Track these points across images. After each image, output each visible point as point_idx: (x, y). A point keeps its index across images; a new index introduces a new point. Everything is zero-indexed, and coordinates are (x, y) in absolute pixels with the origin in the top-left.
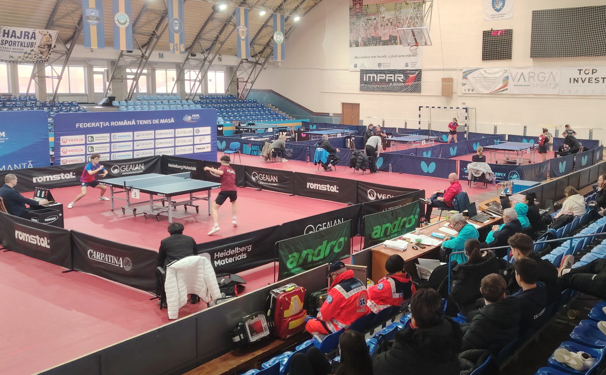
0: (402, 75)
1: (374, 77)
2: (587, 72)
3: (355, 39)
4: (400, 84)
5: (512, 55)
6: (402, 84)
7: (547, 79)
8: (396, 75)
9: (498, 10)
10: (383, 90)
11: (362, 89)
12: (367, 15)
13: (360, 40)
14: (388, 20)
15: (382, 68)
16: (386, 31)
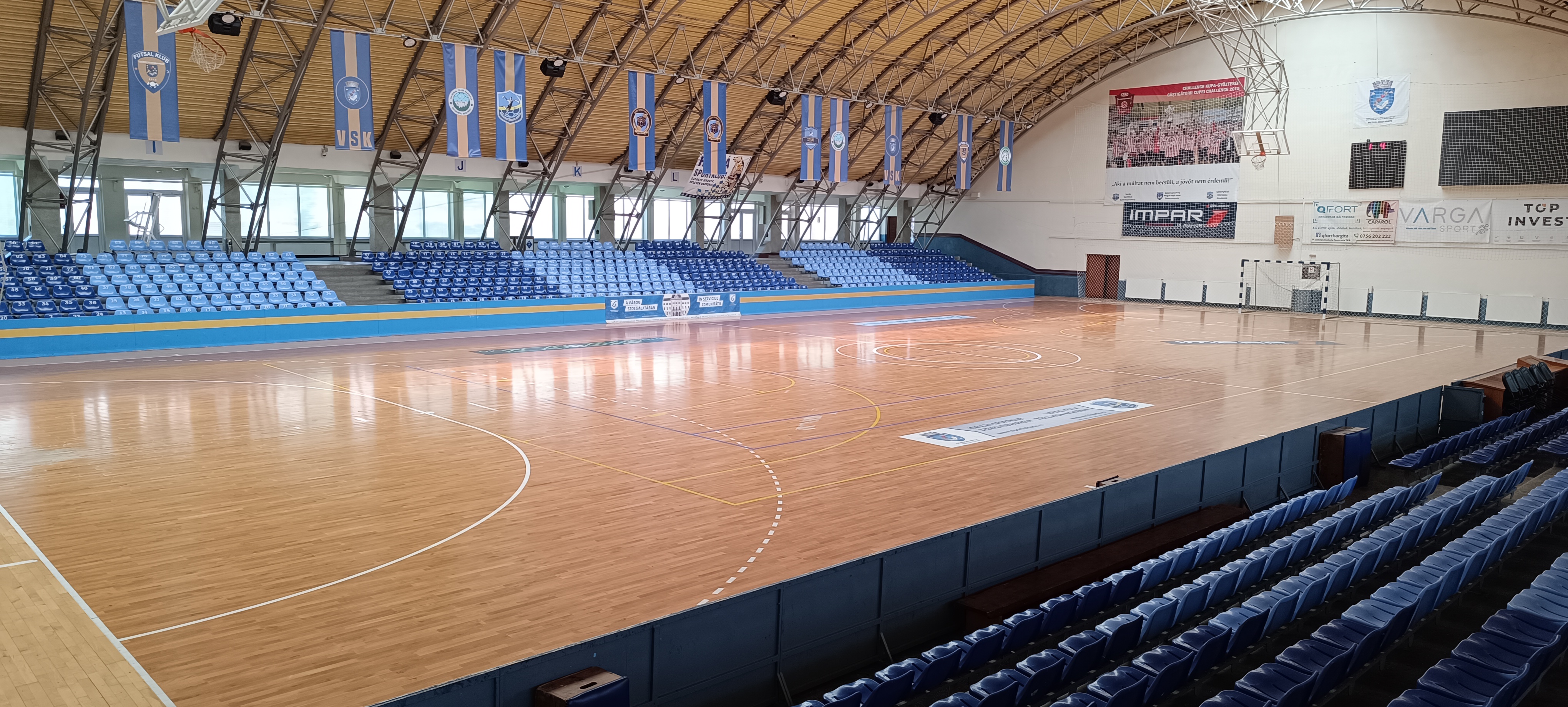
0: (1201, 212)
1: (1149, 214)
2: (1540, 208)
3: (1117, 155)
4: (1197, 226)
5: (1405, 181)
6: (1200, 225)
7: (1467, 218)
8: (1190, 212)
9: (1380, 112)
10: (1164, 234)
11: (1126, 233)
12: (1141, 117)
13: (1125, 157)
14: (1179, 126)
15: (1164, 200)
16: (1173, 143)
